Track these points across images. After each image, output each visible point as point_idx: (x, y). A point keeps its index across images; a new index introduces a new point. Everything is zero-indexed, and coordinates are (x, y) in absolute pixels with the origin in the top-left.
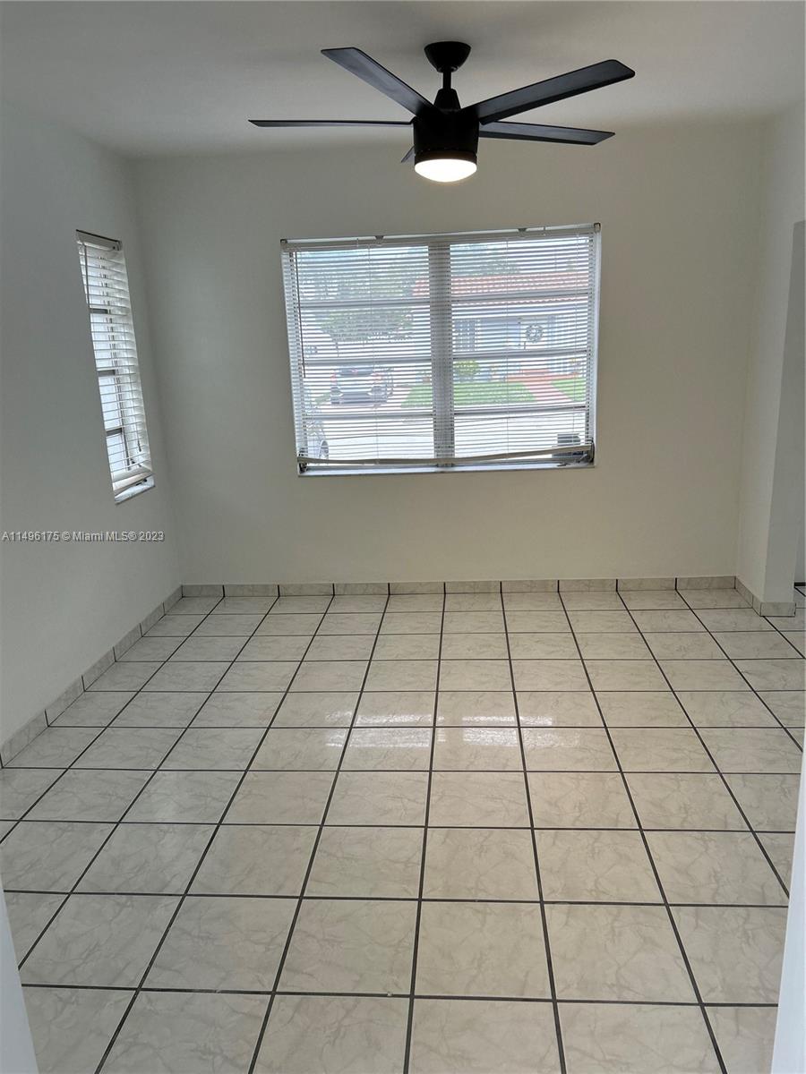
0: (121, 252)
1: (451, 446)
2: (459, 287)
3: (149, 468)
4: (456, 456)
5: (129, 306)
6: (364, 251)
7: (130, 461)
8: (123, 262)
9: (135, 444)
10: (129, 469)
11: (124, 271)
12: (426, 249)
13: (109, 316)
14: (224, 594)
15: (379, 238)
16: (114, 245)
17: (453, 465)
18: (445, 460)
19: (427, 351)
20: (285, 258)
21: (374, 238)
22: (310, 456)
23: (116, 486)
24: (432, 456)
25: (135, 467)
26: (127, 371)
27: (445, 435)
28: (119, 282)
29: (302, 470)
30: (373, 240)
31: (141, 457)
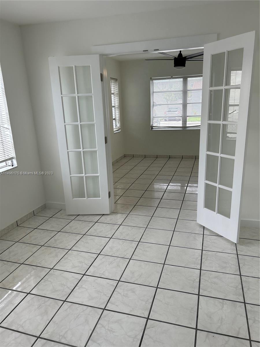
0: (117, 81)
1: (186, 124)
2: (189, 87)
3: (120, 127)
4: (187, 126)
5: (118, 93)
6: (168, 80)
7: (116, 126)
8: (117, 83)
9: (118, 122)
10: (116, 127)
11: (118, 85)
12: (182, 79)
13: (114, 95)
14: (133, 156)
15: (172, 77)
16: (116, 80)
17: (186, 128)
18: (184, 127)
19: (181, 102)
20: (151, 82)
21: (171, 77)
22: (154, 126)
23: (114, 130)
24: (181, 126)
25: (117, 127)
26: (117, 106)
27: (185, 121)
28: (117, 88)
29: (152, 129)
30: (170, 78)
31: (118, 125)
